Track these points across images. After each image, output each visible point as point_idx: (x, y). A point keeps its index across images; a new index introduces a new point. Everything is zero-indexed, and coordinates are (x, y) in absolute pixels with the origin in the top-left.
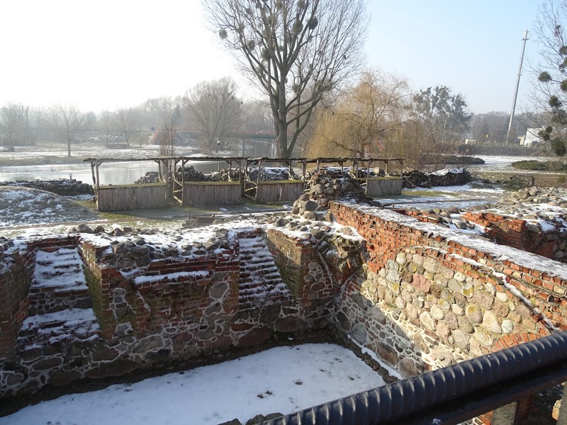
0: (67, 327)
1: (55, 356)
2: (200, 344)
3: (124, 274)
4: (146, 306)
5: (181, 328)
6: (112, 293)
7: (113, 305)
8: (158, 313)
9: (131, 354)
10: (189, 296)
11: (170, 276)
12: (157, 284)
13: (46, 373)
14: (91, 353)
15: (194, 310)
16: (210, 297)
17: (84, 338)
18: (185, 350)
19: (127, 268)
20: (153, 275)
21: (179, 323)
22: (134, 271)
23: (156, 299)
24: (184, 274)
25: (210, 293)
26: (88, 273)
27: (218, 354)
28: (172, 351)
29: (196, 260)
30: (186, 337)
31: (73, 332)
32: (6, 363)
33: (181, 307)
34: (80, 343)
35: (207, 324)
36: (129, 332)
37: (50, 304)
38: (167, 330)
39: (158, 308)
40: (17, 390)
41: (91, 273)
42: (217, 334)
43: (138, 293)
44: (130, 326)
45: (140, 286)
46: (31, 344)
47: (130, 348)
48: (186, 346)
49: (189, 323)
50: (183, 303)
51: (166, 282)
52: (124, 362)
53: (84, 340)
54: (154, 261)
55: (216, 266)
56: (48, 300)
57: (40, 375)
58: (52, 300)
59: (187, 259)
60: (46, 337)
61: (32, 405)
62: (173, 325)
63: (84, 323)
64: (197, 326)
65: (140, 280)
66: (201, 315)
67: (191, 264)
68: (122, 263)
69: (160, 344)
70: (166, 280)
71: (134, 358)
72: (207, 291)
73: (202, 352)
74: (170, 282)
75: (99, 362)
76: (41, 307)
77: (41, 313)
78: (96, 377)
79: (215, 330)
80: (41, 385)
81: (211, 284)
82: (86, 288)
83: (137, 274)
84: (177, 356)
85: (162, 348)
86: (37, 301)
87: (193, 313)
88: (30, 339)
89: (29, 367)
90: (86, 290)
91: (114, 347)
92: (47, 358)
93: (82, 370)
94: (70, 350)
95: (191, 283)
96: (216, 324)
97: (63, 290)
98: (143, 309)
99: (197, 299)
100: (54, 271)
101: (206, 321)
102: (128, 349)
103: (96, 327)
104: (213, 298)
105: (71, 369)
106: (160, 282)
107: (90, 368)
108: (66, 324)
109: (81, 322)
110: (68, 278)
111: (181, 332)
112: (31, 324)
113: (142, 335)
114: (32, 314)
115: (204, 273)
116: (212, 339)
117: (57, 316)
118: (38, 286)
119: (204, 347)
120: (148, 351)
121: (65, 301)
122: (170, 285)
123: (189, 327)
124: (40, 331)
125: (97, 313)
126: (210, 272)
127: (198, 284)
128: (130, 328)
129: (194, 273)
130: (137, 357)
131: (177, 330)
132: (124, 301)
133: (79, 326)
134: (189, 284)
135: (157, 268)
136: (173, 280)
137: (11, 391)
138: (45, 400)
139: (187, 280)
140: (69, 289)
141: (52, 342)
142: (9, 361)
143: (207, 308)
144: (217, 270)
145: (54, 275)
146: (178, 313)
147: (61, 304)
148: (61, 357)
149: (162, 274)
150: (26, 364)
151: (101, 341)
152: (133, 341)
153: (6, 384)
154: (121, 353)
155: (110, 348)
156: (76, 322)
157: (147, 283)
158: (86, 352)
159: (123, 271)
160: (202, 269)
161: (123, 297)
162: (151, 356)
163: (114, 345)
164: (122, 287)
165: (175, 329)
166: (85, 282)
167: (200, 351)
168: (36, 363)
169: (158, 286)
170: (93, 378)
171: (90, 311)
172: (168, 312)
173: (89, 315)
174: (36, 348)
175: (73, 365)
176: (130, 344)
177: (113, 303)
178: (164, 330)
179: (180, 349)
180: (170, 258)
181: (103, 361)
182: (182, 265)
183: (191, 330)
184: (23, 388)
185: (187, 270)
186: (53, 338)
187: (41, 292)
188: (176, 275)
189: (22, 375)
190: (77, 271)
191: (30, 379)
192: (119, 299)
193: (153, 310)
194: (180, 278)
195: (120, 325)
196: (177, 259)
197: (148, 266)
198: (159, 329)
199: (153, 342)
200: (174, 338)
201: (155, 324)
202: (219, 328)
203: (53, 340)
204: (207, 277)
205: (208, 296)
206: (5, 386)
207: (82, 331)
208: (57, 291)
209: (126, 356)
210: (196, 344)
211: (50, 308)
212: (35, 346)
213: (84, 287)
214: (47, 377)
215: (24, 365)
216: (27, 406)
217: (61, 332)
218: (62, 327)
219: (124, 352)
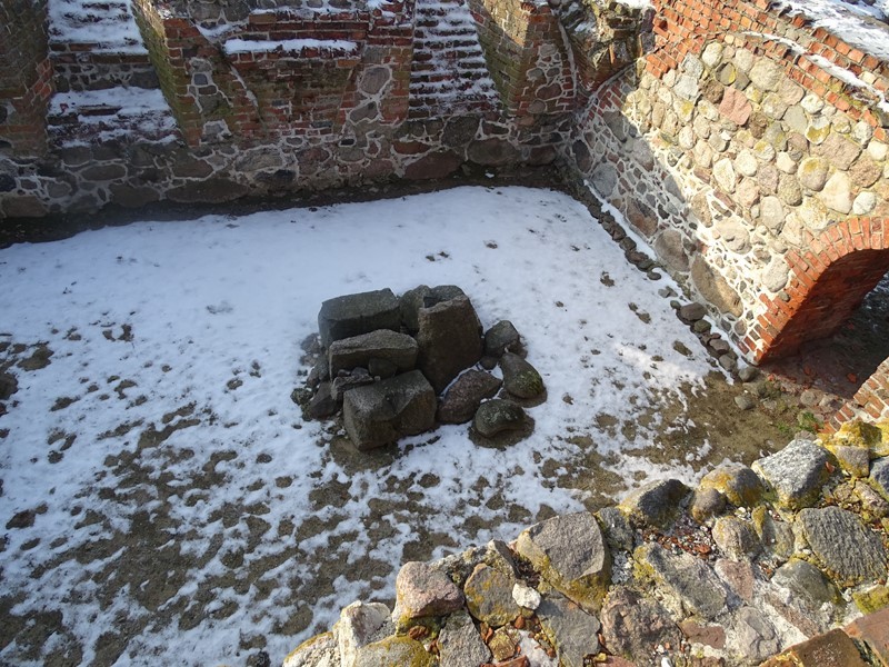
0: (124, 117)
1: (112, 162)
2: (343, 168)
3: (206, 33)
4: (249, 95)
5: (310, 140)
6: (189, 67)
7: (192, 88)
8: (272, 110)
9: (233, 172)
10: (322, 86)
11: (288, 45)
12: (265, 58)
13: (104, 185)
14: (169, 164)
15: (331, 111)
16: (359, 90)
17: (153, 138)
18: (318, 175)
19: (209, 21)
20: (257, 39)
21: (307, 130)
22: (221, 29)
23: (265, 85)
24: (311, 43)
25: (358, 83)
26: (143, 24)
27: (371, 186)
28: (298, 175)
29: (333, 18)
30: (319, 155)
31: (134, 127)
32: (39, 165)
33: (309, 104)
34: (149, 145)
35: (354, 137)
36: (226, 136)
37: (88, 74)
38: (288, 140)
39: (269, 101)
40: (66, 205)
41: (148, 24)
42: (369, 155)
43: (234, 72)
44: (226, 127)
45: (236, 59)
46: (71, 139)
47: (230, 162)
48: (319, 169)
49: (323, 133)
50: (311, 97)
51: (280, 56)
52: (222, 183)
53: (155, 142)
54: (257, 11)
55: (370, 33)
56: (84, 67)
57: (96, 189)
58: (91, 68)
59: (317, 14)
60: (92, 130)
61: (93, 230)
62: (297, 132)
63: (151, 114)
64: (336, 139)
65: (234, 46)
66: (344, 121)
67: (324, 26)
68: (199, 9)
69: (278, 162)
70: (279, 52)
71: (238, 178)
72: (353, 80)
73: (346, 181)
74: (286, 56)
75: (184, 179)
76: (74, 79)
77: (78, 89)
78: (183, 201)
79: (367, 148)
80: (100, 203)
81: (359, 68)
82: (145, 51)
83: (228, 35)
84: (305, 183)
85: (281, 168)
86: (66, 66)
87: (329, 116)
88: (69, 130)
89: (77, 175)
90: (145, 56)
91: (204, 158)
92: (100, 163)
93: (159, 187)
94: (134, 155)
95: (324, 61)
96: (369, 139)
97: (105, 51)
98: (244, 101)
99: (336, 92)
100: (84, 13)
101: (351, 132)
102: (226, 164)
103: (170, 122)
104: (364, 94)
105: (142, 184)
106: (270, 54)
107: (172, 187)
108: (122, 112)
109: (145, 111)
110: (110, 29)
111: (311, 145)
112: (64, 106)
113: (247, 144)
114: (62, 87)
115: (348, 46)
116: (360, 162)
117: (104, 97)
118: (61, 38)
119: (349, 174)
120: (260, 170)
121: (113, 71)
122: (288, 62)
123: (323, 139)
124: (81, 118)
125: (169, 98)
126: (359, 44)
127: (337, 66)
128: (226, 131)
129: (330, 44)
130: (243, 178)
131: (305, 141)
132: (211, 83)
133: (143, 118)
134: (322, 63)
135: (262, 27)
136: (293, 53)
137: (56, 206)
138: (109, 225)
139: (317, 55)
140: (115, 51)
141: (104, 140)
142: (43, 162)
143: (353, 109)
144: (371, 41)
145: (85, 21)
146: (303, 113)
147: (107, 77)
148: (123, 165)
149: (274, 38)
150: (70, 169)
151: (181, 146)
152: (232, 152)
153: (47, 195)
154: (216, 169)
155: (199, 159)
156: (137, 110)
157: (246, 55)
158: (162, 162)
159: (203, 25)
160: (345, 37)
161: (208, 75)
162: (263, 177)
163: (203, 154)
164: (205, 57)
165: (300, 141)
166: (141, 40)
167: (342, 180)
168: (86, 169)
169: (266, 62)
170: (178, 201)
171: (157, 95)
172: (287, 110)
173: (156, 100)
174: (81, 147)
175: (144, 179)
176: (230, 156)
177: (193, 84)
178: (283, 139)
179: (310, 173)
180: (286, 9)
181: (190, 178)
182: (307, 25)
183: (328, 145)
184: (75, 205)
185: (318, 36)
186: (104, 132)
187: (68, 51)
188: (298, 44)
189: (69, 185)
190: (125, 18)
191: (81, 193)
192: (201, 79)
193: (261, 104)
194: (305, 51)
195: (209, 123)
196: (298, 13)
197: (247, 21)
198: (274, 137)
199: (266, 158)
200: (300, 154)
201: (268, 128)
202: (373, 145)
203: (104, 136)
204: (353, 53)
205: (355, 88)
206: (47, 199)
207: (148, 126)
208: (96, 51)
209: (225, 174)
210: (337, 168)
211: (90, 81)
212: (77, 143)
213: (141, 50)
214: (108, 193)
215: (68, 171)
216: (85, 230)
217: (115, 124)
218: (115, 117)
219: (221, 167)
